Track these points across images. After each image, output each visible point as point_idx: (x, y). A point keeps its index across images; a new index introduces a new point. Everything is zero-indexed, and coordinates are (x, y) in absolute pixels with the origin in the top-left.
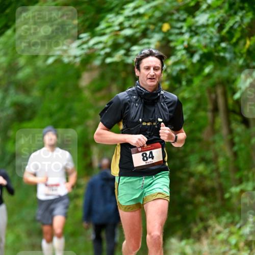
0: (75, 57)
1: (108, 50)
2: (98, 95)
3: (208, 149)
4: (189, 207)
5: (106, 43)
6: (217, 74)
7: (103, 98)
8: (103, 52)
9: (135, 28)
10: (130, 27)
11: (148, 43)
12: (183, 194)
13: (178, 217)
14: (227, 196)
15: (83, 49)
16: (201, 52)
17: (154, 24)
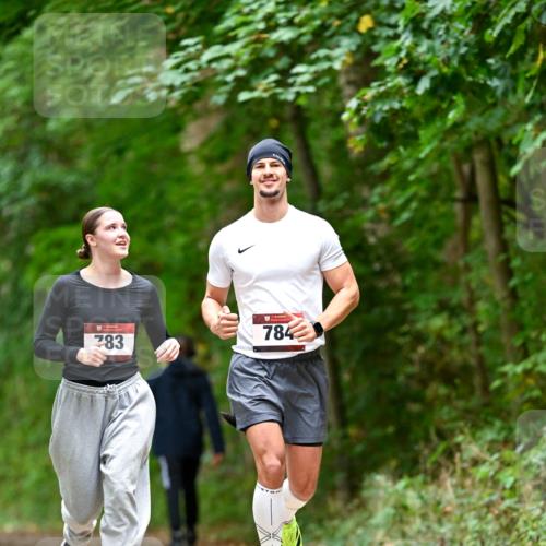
0: (172, 88)
1: (241, 73)
2: (220, 169)
3: (455, 284)
4: (415, 408)
5: (237, 58)
6: (474, 123)
7: (230, 176)
8: (230, 78)
9: (301, 25)
10: (290, 23)
11: (328, 58)
12: (401, 378)
13: (391, 429)
14: (496, 383)
15: (187, 71)
16: (434, 73)
17: (340, 17)
